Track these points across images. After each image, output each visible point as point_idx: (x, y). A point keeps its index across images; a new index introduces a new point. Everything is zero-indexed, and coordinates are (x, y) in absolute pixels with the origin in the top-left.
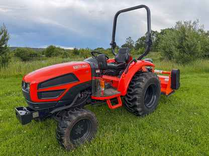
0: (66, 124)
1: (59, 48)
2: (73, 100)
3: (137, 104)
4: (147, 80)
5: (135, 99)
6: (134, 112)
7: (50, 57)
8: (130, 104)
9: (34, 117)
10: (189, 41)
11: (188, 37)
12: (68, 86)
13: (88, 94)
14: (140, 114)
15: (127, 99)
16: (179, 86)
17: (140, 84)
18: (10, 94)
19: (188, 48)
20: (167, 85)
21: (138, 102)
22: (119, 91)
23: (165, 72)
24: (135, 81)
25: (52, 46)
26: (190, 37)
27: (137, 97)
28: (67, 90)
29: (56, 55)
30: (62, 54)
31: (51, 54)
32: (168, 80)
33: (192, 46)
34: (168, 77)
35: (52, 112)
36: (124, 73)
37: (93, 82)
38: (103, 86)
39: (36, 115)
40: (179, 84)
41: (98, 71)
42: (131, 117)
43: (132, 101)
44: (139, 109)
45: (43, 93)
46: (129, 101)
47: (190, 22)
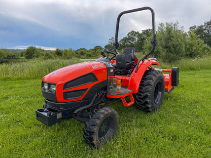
0: (95, 122)
1: (40, 49)
2: (92, 99)
3: (148, 101)
4: (156, 78)
5: (146, 96)
6: (145, 109)
7: (30, 58)
8: (141, 102)
9: (58, 118)
10: (174, 41)
11: (173, 37)
12: (89, 85)
13: (103, 94)
14: (150, 110)
15: (137, 97)
16: (178, 83)
17: (150, 82)
18: (6, 98)
19: (174, 48)
20: (168, 82)
21: (149, 99)
22: (130, 89)
23: (166, 70)
24: (145, 79)
25: (32, 47)
26: (175, 37)
27: (149, 94)
28: (88, 90)
29: (37, 57)
30: (43, 55)
31: (31, 56)
32: (169, 78)
33: (177, 46)
34: (168, 75)
35: (76, 112)
36: (134, 72)
37: (109, 81)
38: (119, 84)
39: (59, 116)
40: (178, 81)
41: (112, 71)
42: (141, 114)
43: (143, 99)
44: (149, 106)
45: (68, 93)
46: (139, 98)
47: (172, 24)
